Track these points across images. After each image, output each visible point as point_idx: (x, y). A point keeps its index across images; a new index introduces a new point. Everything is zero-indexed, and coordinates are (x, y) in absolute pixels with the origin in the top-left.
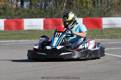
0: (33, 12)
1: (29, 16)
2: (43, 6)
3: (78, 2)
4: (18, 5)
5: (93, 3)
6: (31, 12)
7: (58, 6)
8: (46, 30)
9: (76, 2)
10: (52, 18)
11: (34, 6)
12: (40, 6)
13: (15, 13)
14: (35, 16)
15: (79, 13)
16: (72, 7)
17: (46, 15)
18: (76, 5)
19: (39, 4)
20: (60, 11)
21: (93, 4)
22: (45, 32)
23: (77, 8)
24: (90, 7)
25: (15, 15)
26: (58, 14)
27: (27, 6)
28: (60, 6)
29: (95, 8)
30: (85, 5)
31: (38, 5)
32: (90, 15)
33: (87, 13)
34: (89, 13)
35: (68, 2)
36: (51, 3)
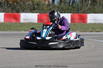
0: (62, 7)
4: (50, 2)
6: (60, 8)
7: (84, 3)
8: (73, 24)
10: (78, 13)
11: (63, 3)
12: (68, 3)
13: (47, 8)
14: (64, 11)
15: (101, 9)
16: (95, 4)
17: (73, 11)
18: (99, 2)
19: (68, 1)
20: (86, 7)
22: (72, 25)
25: (47, 10)
26: (83, 10)
27: (57, 3)
28: (86, 3)
31: (66, 2)
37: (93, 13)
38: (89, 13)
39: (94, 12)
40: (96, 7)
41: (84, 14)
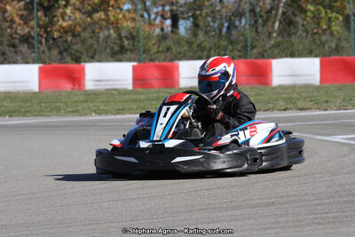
0: (201, 43)
1: (192, 54)
2: (224, 30)
3: (308, 19)
4: (165, 27)
5: (344, 20)
6: (195, 44)
7: (260, 29)
9: (304, 20)
10: (246, 58)
11: (202, 29)
12: (217, 31)
13: (159, 47)
14: (205, 53)
15: (310, 45)
16: (293, 31)
17: (231, 51)
18: (303, 25)
19: (216, 25)
20: (265, 40)
21: (344, 23)
23: (305, 34)
24: (337, 31)
25: (158, 52)
26: (260, 50)
27: (185, 28)
28: (265, 28)
29: (350, 32)
30: (325, 27)
31: (211, 27)
32: (338, 50)
33: (330, 44)
34: (334, 46)
35: (284, 20)
36: (243, 21)
37: (286, 56)
38: (275, 57)
39: (289, 53)
40: (294, 39)
41: (261, 61)
